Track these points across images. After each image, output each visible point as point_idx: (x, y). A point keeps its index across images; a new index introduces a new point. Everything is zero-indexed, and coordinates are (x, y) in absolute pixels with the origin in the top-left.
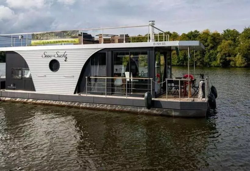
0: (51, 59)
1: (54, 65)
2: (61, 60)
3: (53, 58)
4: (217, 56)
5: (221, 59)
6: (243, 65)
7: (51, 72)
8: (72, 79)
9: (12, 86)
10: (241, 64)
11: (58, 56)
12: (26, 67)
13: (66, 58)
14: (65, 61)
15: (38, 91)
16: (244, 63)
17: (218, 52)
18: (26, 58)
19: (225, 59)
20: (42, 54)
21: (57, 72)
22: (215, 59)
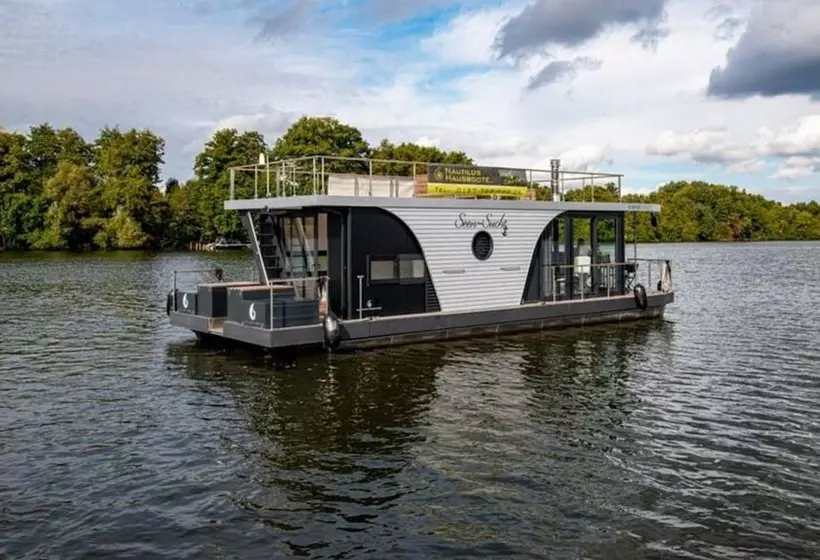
0: (476, 231)
1: (482, 245)
2: (495, 234)
3: (479, 228)
4: (50, 212)
5: (63, 224)
6: (138, 242)
7: (477, 260)
8: (515, 274)
9: (370, 305)
10: (134, 238)
11: (490, 225)
12: (416, 250)
13: (506, 228)
14: (504, 234)
15: (447, 308)
16: (139, 237)
17: (49, 202)
18: (416, 227)
19: (76, 226)
20: (455, 218)
21: (488, 260)
22: (40, 225)
